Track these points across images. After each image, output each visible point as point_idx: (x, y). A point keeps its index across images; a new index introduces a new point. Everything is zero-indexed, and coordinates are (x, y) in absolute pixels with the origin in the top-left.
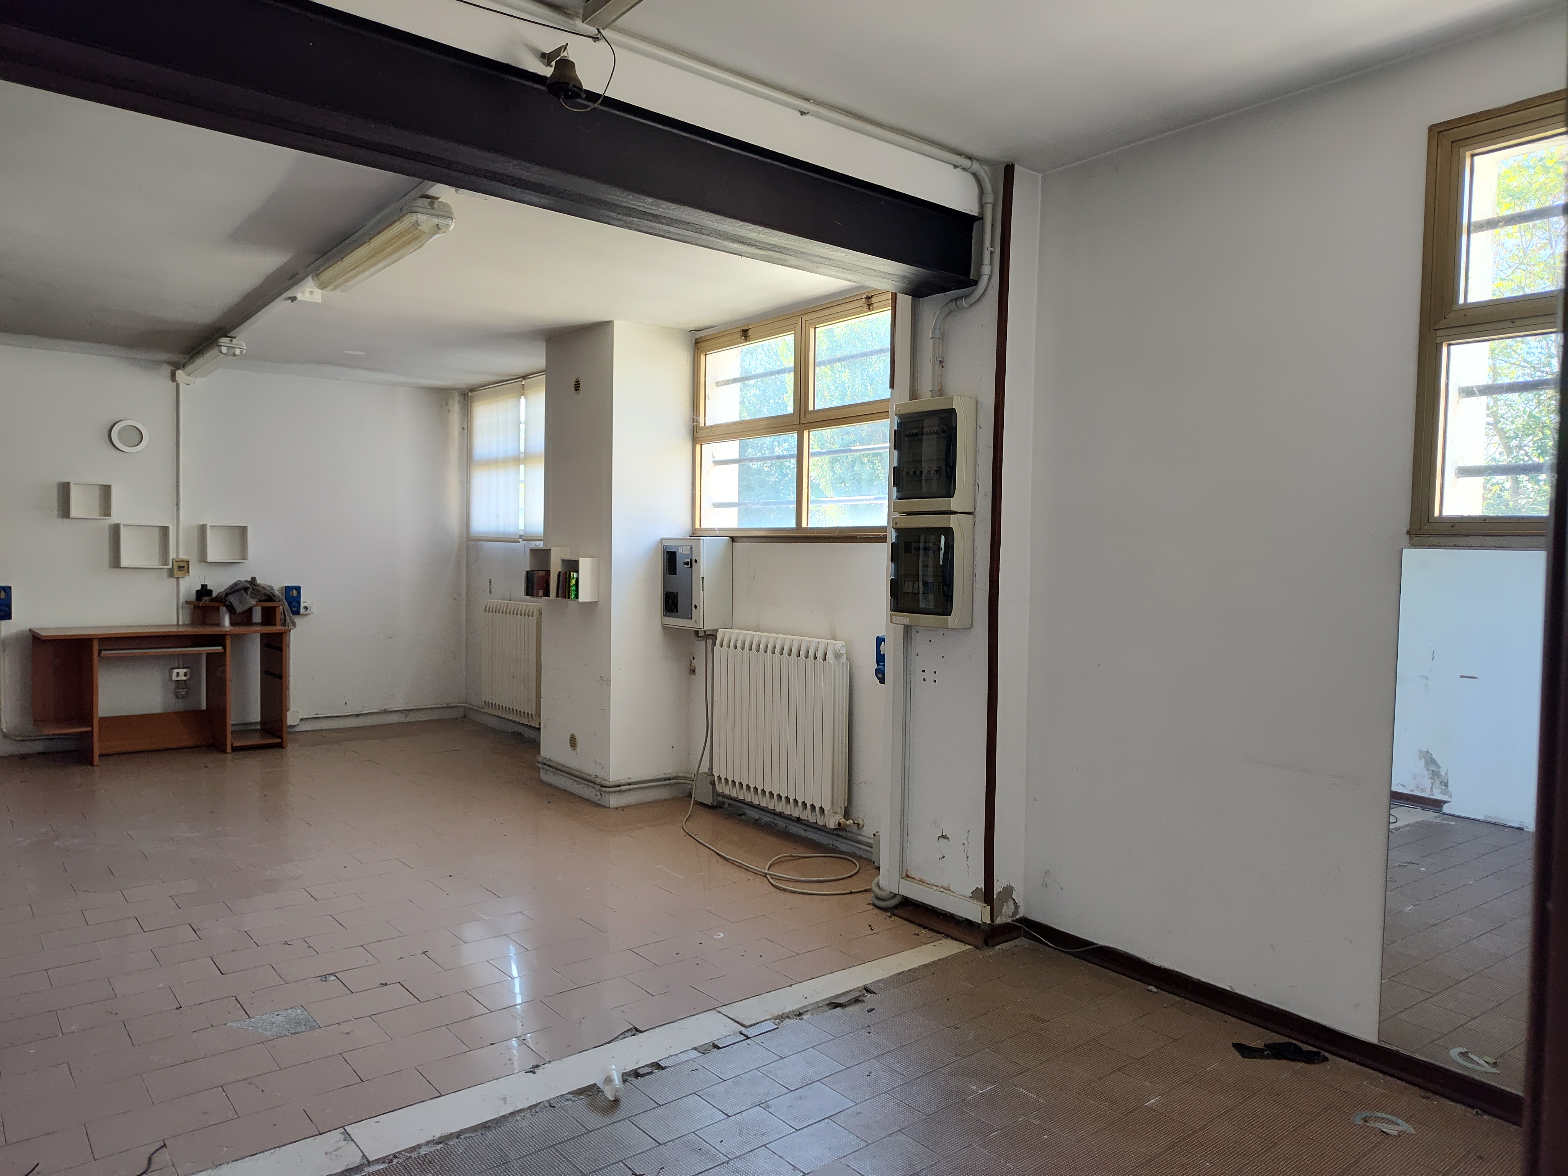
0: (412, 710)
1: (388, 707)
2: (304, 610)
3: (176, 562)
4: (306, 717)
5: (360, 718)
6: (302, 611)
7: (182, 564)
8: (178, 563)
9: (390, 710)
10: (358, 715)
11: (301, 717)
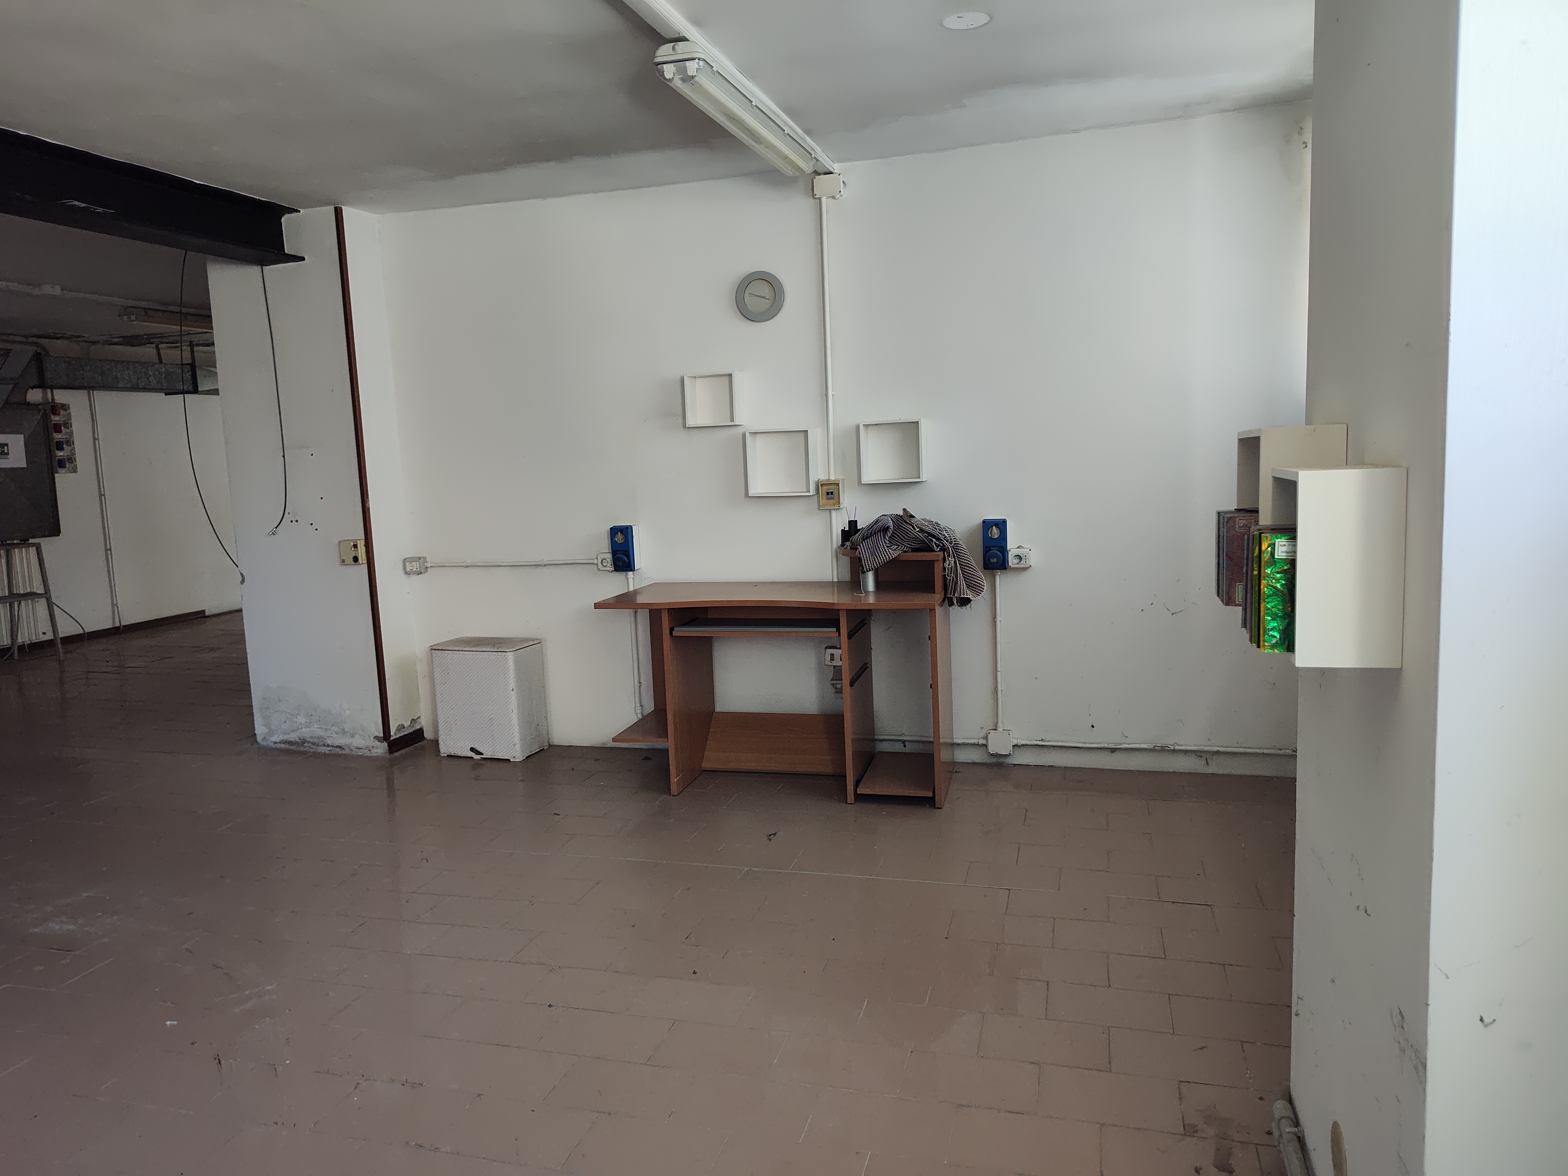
0: (1217, 753)
1: (1170, 742)
2: (1016, 561)
3: (822, 485)
4: (1024, 742)
5: (1116, 755)
6: (1012, 561)
7: (831, 488)
8: (826, 487)
9: (1172, 747)
10: (1113, 750)
11: (1015, 742)
